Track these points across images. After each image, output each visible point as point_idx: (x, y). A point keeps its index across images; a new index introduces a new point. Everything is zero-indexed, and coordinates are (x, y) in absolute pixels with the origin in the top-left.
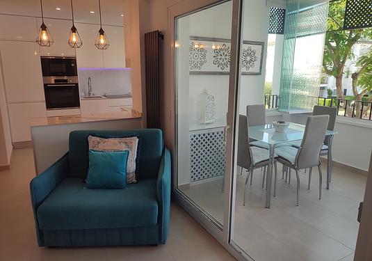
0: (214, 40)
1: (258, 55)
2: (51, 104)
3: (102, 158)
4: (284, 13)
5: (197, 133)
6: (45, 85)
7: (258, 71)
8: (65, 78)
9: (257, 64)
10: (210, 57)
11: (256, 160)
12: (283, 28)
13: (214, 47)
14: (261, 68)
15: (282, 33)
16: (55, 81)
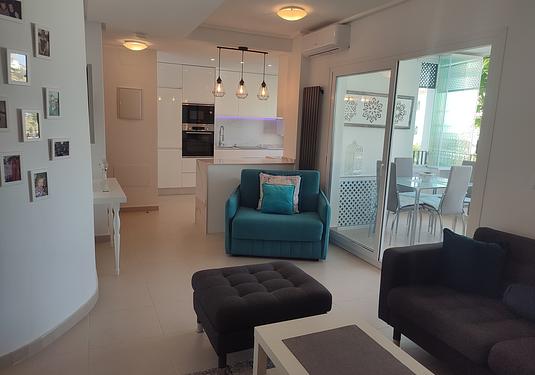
0: (363, 94)
1: (408, 110)
2: (186, 153)
4: (437, 67)
5: (346, 180)
6: (184, 133)
7: (408, 125)
8: (203, 126)
9: (408, 118)
10: (360, 110)
11: (402, 204)
12: (435, 82)
13: (363, 100)
15: (434, 87)
16: (194, 128)
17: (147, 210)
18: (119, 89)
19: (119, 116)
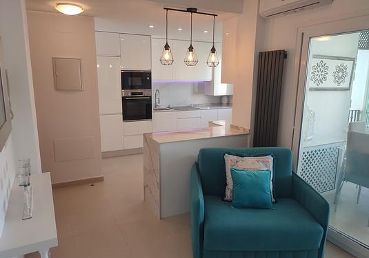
1: (349, 71)
2: (127, 116)
3: (249, 178)
6: (124, 98)
7: (347, 86)
8: (139, 91)
9: (347, 79)
14: (350, 84)
16: (133, 94)
17: (92, 182)
18: (54, 59)
19: (57, 88)
